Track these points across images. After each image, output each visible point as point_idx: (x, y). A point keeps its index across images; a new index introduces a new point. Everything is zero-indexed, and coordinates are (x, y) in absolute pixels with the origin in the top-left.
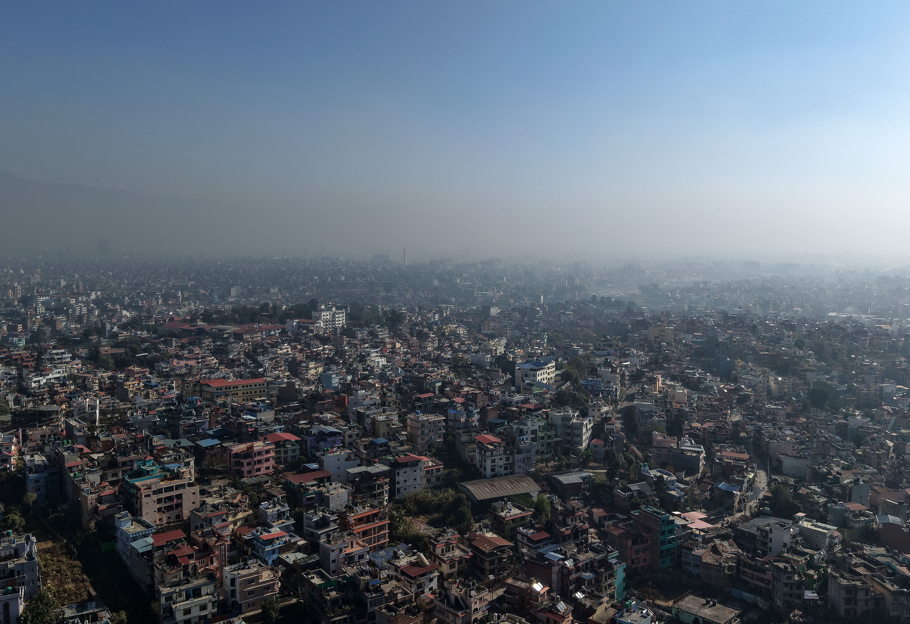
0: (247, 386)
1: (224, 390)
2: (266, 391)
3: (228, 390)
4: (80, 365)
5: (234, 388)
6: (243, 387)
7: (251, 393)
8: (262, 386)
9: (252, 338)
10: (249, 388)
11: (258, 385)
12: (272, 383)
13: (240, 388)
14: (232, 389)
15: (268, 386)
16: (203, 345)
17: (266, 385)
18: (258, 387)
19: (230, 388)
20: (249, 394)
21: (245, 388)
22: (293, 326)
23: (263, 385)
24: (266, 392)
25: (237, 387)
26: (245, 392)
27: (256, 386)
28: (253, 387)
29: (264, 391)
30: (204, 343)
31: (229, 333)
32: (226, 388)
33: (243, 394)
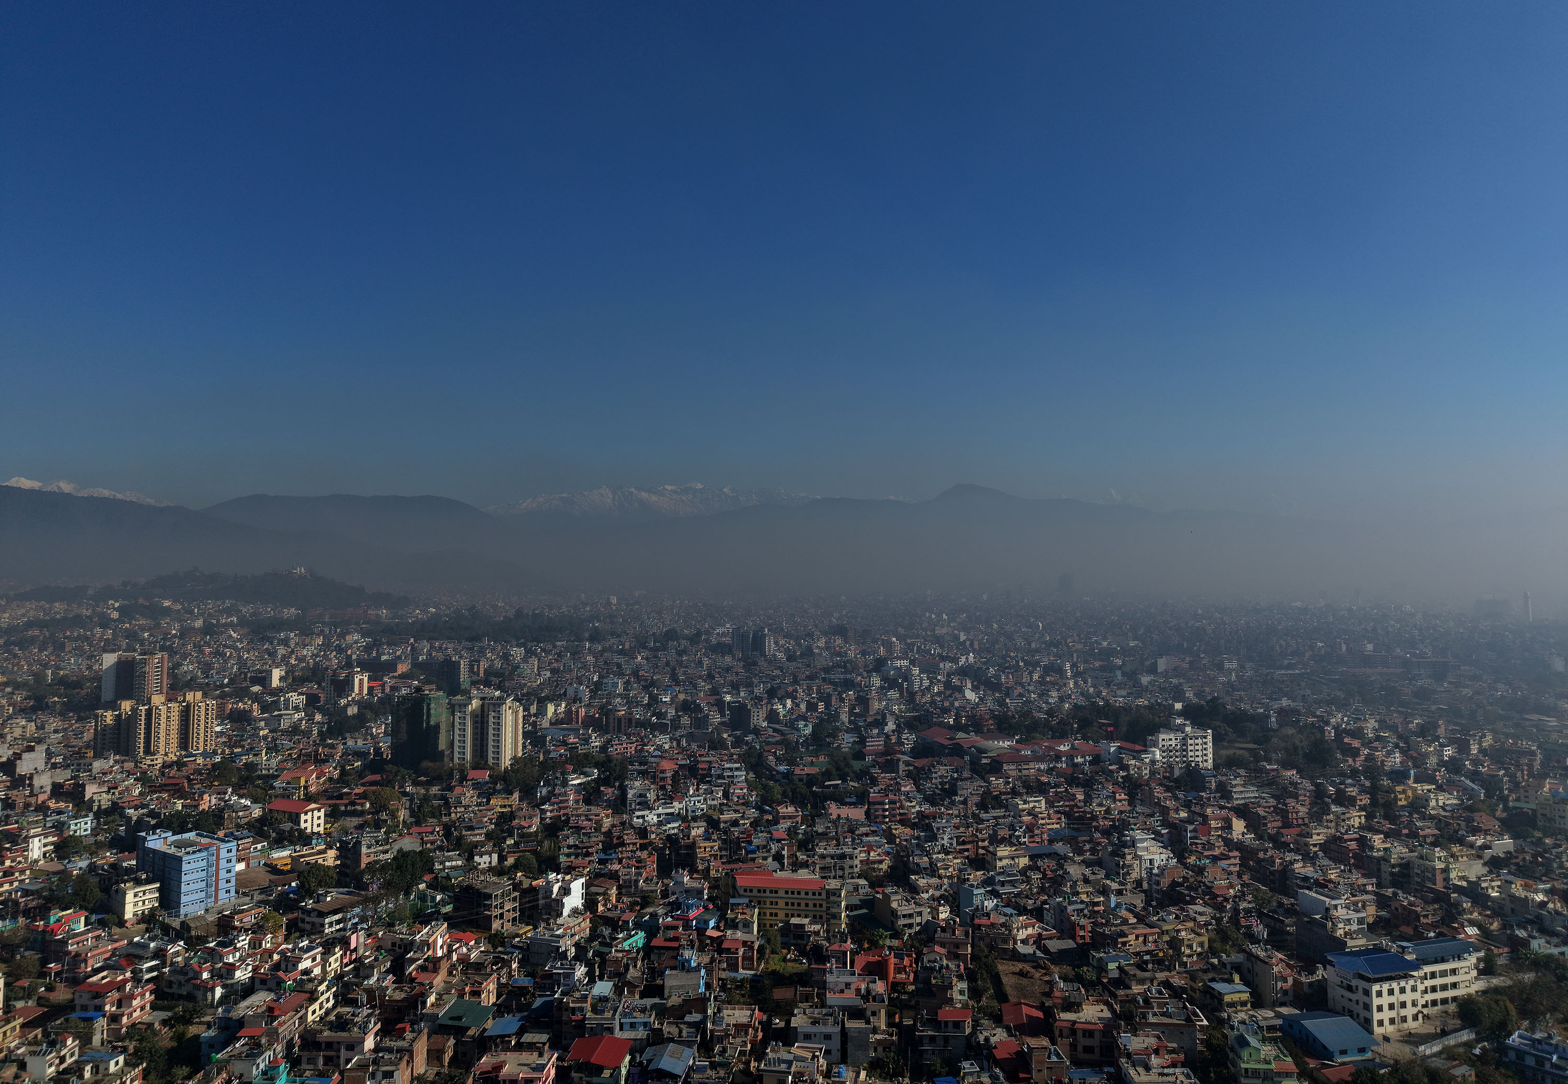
0: (793, 893)
1: (755, 893)
2: (825, 905)
3: (762, 894)
4: (745, 791)
5: (771, 892)
6: (787, 892)
7: (799, 905)
8: (817, 897)
9: (1020, 771)
10: (796, 895)
11: (810, 894)
12: (835, 894)
13: (781, 893)
14: (768, 894)
15: (828, 897)
16: (934, 775)
17: (824, 896)
18: (810, 896)
19: (765, 891)
20: (796, 907)
21: (790, 895)
22: (1109, 753)
23: (820, 894)
24: (824, 908)
25: (776, 892)
26: (790, 901)
27: (807, 894)
28: (803, 895)
29: (821, 906)
30: (936, 773)
31: (990, 757)
32: (759, 891)
33: (787, 904)
